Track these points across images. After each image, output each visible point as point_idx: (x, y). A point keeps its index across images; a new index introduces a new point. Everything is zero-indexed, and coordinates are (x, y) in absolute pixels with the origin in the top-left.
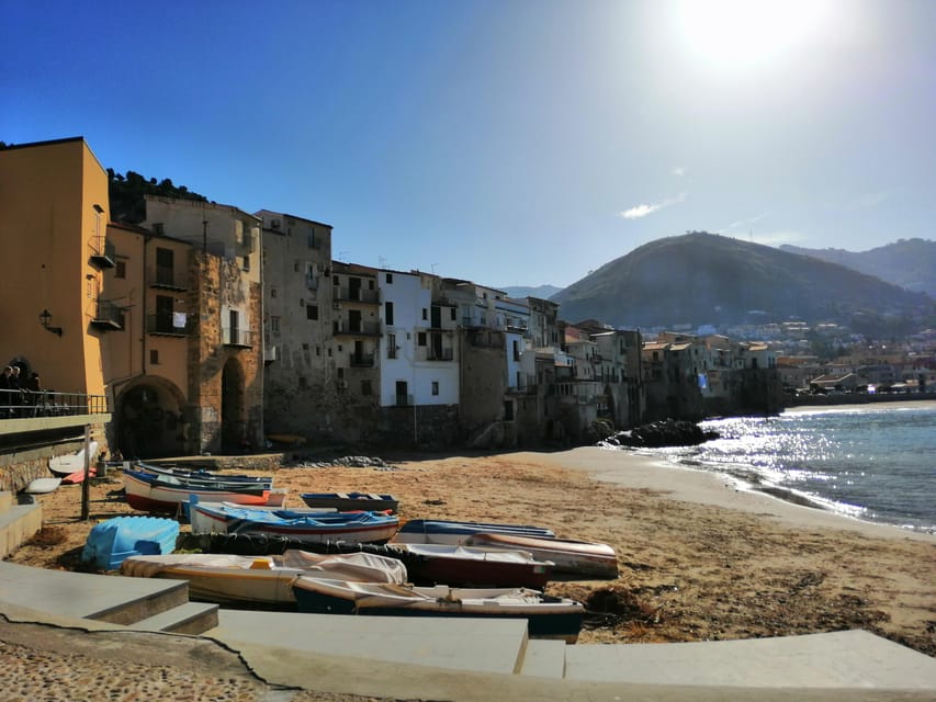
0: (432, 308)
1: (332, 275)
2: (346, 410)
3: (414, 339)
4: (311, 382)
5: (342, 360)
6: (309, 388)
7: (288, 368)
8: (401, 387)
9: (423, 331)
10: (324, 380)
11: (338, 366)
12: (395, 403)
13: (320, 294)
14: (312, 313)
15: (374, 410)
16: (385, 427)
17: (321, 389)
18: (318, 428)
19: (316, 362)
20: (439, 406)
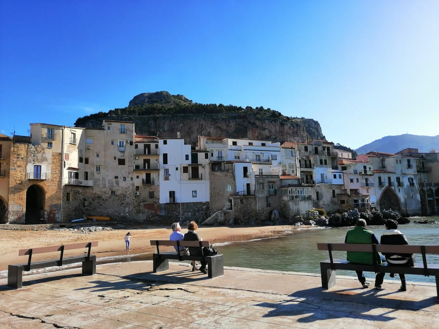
0: (192, 154)
1: (134, 144)
2: (139, 205)
3: (181, 170)
4: (118, 193)
5: (138, 182)
6: (117, 196)
7: (105, 187)
8: (172, 194)
9: (186, 165)
10: (127, 192)
11: (136, 185)
12: (168, 202)
13: (126, 154)
14: (122, 162)
15: (156, 205)
16: (163, 213)
17: (125, 196)
18: (120, 214)
19: (123, 184)
20: (197, 203)
